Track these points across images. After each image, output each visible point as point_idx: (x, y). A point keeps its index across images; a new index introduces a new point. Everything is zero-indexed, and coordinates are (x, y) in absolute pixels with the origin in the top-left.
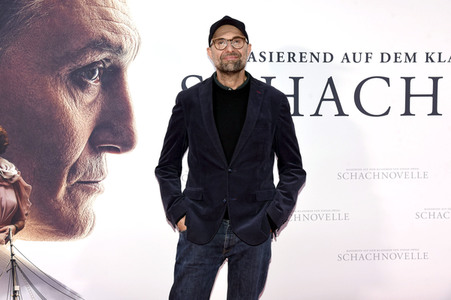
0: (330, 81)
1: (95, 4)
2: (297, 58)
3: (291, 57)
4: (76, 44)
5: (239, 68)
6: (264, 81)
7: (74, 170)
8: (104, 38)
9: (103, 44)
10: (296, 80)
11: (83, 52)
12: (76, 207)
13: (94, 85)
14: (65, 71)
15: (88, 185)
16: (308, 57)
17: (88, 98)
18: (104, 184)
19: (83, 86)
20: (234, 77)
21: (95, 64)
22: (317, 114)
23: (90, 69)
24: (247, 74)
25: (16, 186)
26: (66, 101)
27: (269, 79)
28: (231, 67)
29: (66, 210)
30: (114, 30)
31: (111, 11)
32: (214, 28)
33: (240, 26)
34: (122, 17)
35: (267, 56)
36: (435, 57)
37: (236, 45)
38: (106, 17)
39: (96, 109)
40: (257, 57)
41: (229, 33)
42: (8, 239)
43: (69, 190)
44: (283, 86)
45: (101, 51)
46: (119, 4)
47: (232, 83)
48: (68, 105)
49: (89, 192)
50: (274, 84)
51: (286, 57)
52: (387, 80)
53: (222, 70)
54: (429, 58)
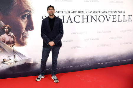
0: (69, 16)
1: (26, 4)
2: (63, 12)
3: (62, 12)
4: (23, 11)
5: (53, 15)
6: (57, 17)
7: (23, 34)
8: (28, 10)
9: (27, 11)
10: (63, 16)
11: (24, 12)
12: (24, 41)
13: (26, 18)
14: (21, 16)
15: (26, 37)
16: (65, 12)
17: (25, 21)
18: (28, 36)
19: (24, 19)
20: (52, 16)
21: (26, 14)
22: (67, 22)
23: (25, 15)
24: (54, 16)
25: (13, 37)
26: (21, 21)
27: (58, 16)
28: (51, 14)
29: (22, 41)
30: (29, 8)
31: (29, 5)
32: (48, 8)
33: (53, 7)
34: (31, 6)
35: (58, 12)
36: (87, 12)
37: (52, 10)
38: (28, 6)
39: (27, 23)
40: (56, 12)
41: (51, 8)
42: (12, 46)
43: (22, 38)
44: (61, 17)
45: (27, 12)
46: (30, 3)
47: (52, 17)
48: (21, 22)
49: (26, 38)
50: (59, 17)
51: (61, 12)
52: (79, 16)
53: (50, 15)
54: (86, 12)
